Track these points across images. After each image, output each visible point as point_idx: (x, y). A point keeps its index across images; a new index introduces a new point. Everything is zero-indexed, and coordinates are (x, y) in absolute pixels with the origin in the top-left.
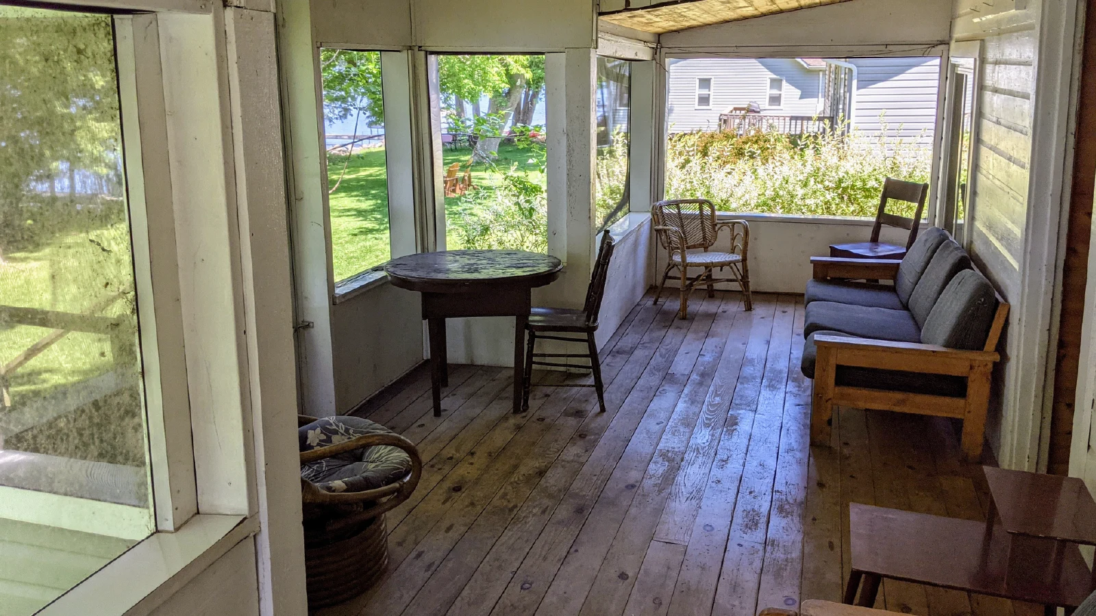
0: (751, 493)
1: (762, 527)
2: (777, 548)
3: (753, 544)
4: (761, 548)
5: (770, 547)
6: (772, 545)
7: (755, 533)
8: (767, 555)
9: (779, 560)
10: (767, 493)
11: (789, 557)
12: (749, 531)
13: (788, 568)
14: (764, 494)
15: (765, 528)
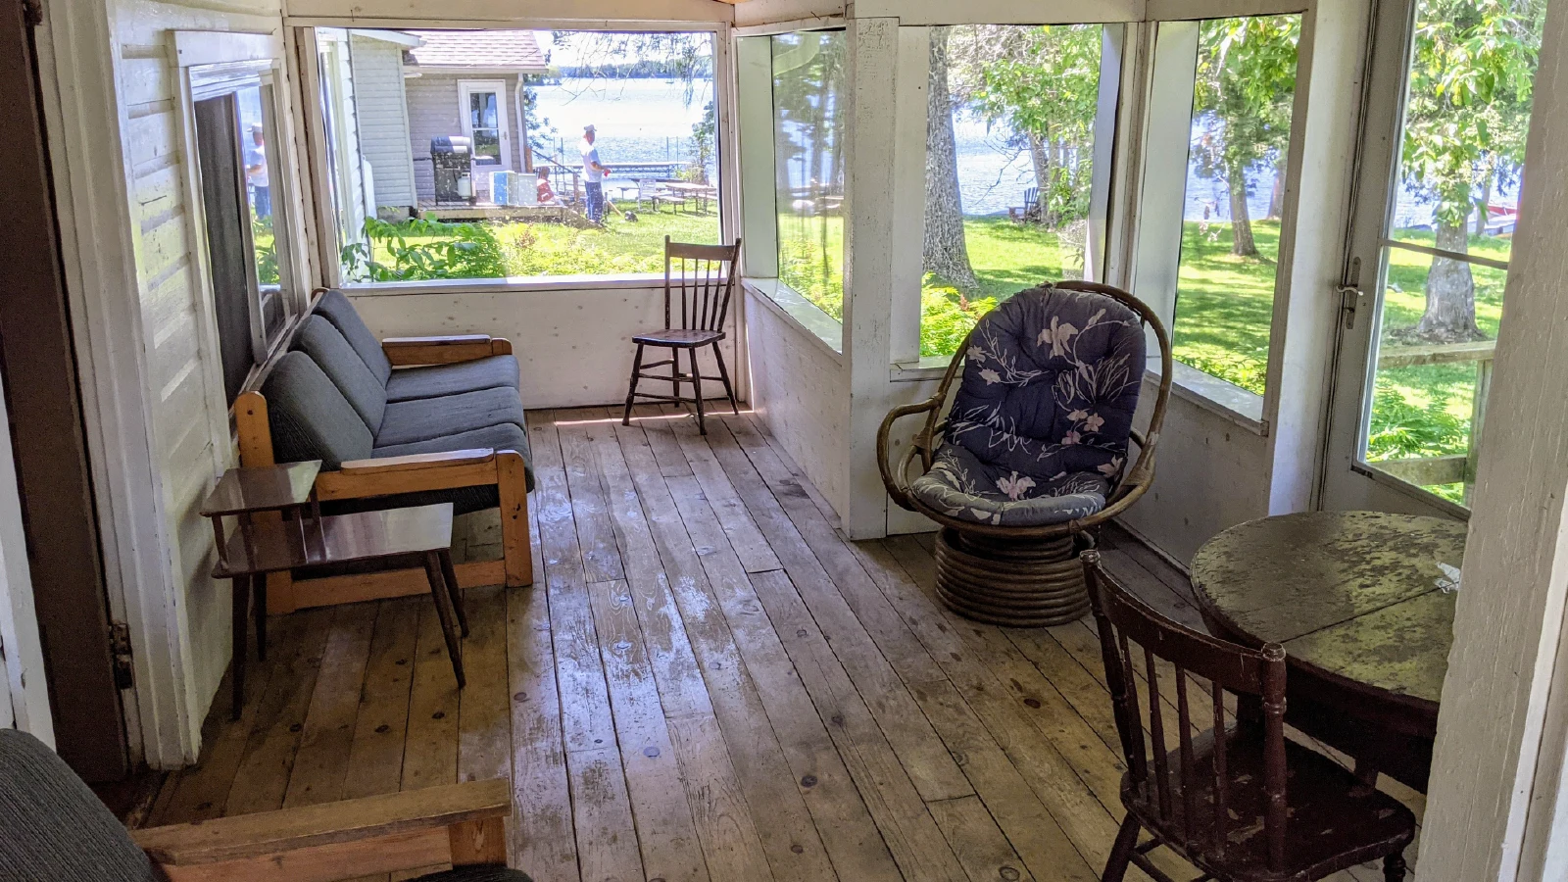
0: (615, 839)
1: (577, 778)
2: (548, 753)
3: (582, 748)
4: (571, 746)
5: (558, 751)
6: (554, 755)
7: (585, 766)
8: (559, 740)
9: (541, 738)
10: (587, 846)
11: (529, 747)
12: (593, 767)
13: (528, 732)
14: (591, 843)
15: (572, 780)
